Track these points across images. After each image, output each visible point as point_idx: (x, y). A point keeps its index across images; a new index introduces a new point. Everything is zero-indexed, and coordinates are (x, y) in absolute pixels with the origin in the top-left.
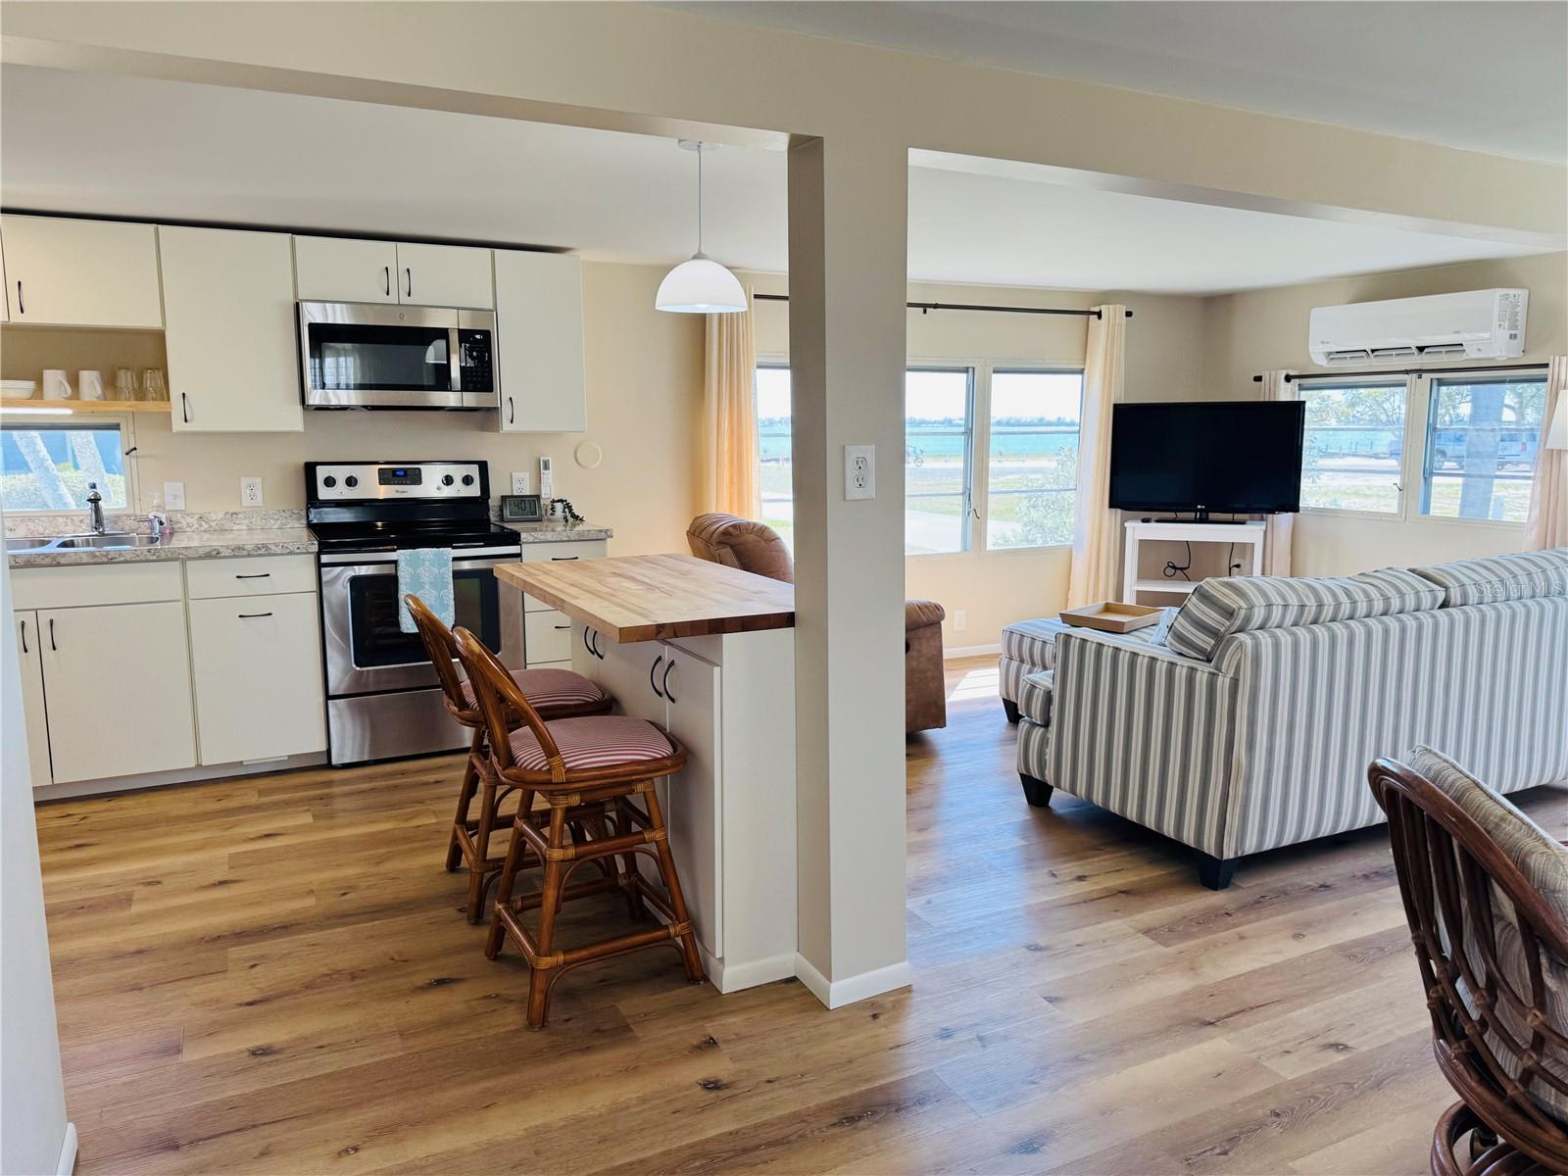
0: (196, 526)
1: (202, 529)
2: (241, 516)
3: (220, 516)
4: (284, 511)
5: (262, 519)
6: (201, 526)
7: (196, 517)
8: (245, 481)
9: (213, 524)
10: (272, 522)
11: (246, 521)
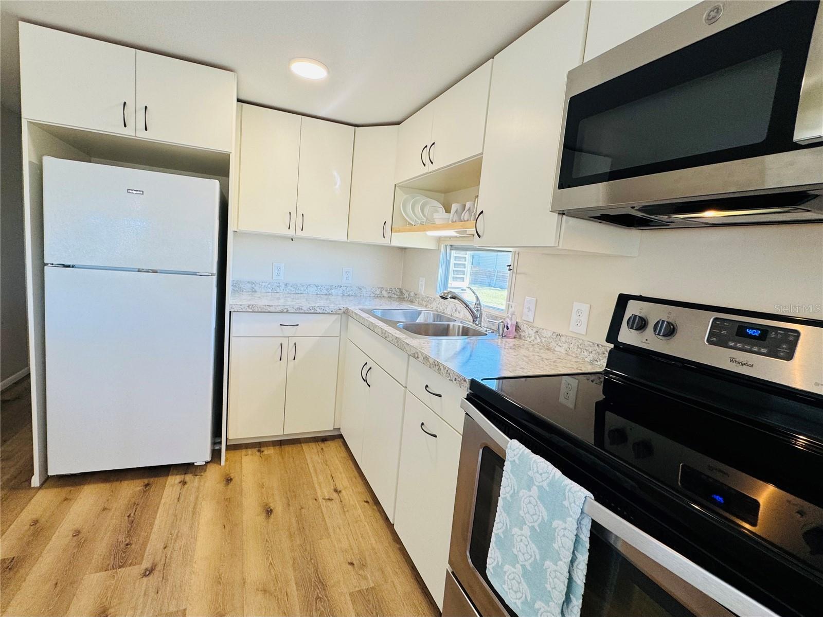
0: (533, 338)
1: (536, 342)
2: (563, 339)
3: (550, 334)
4: (598, 345)
5: (578, 347)
6: (536, 338)
7: (535, 330)
8: (577, 306)
9: (544, 340)
10: (586, 354)
11: (566, 346)
